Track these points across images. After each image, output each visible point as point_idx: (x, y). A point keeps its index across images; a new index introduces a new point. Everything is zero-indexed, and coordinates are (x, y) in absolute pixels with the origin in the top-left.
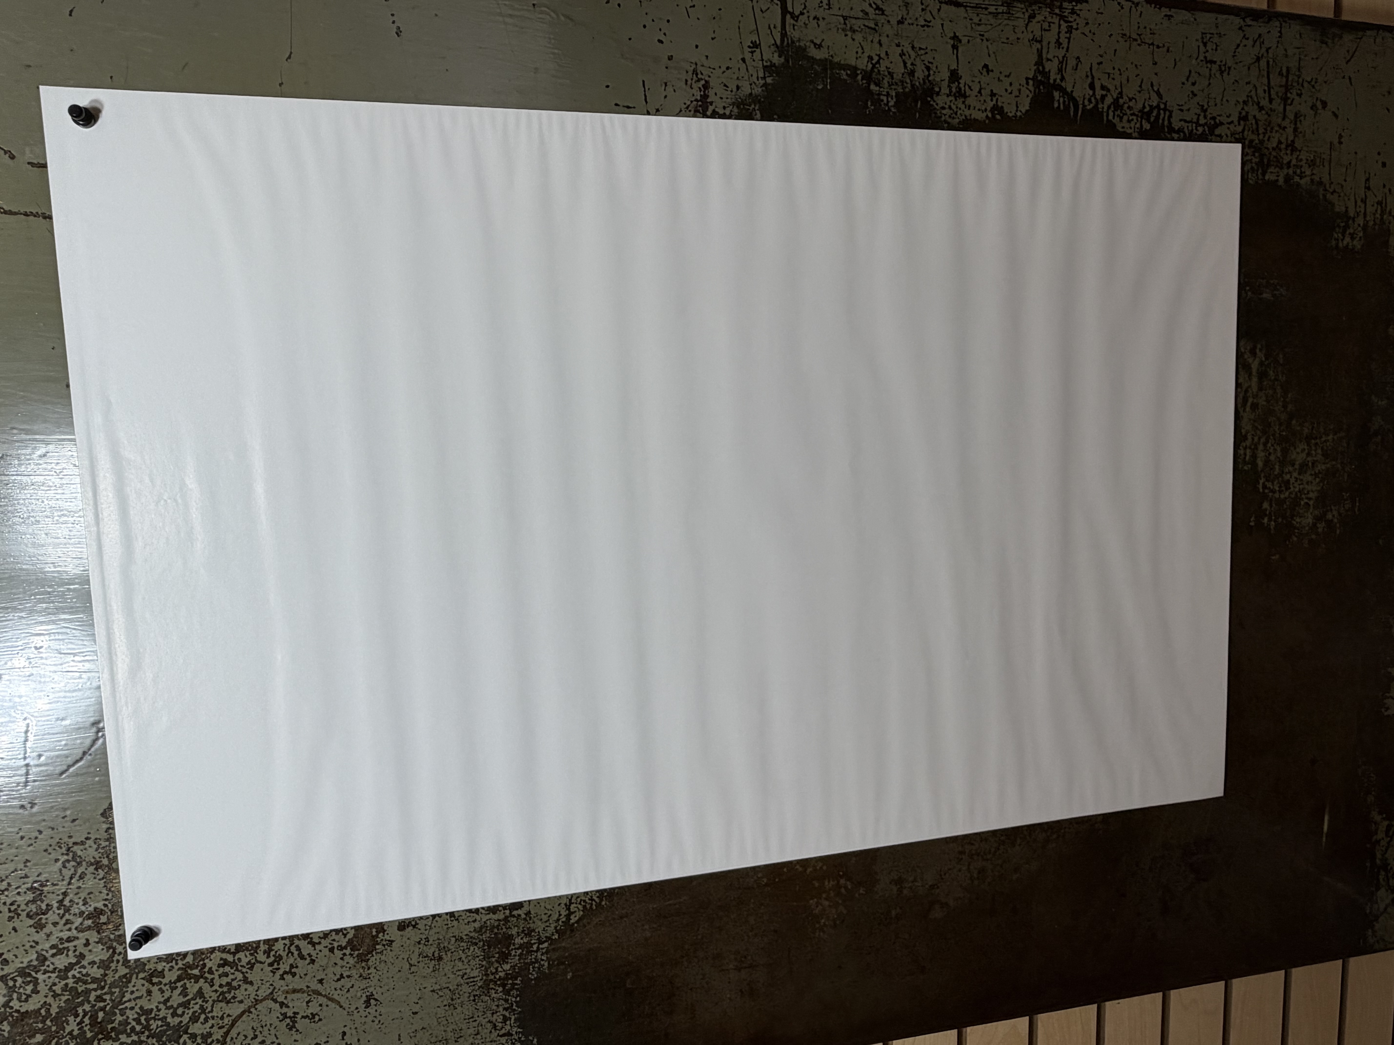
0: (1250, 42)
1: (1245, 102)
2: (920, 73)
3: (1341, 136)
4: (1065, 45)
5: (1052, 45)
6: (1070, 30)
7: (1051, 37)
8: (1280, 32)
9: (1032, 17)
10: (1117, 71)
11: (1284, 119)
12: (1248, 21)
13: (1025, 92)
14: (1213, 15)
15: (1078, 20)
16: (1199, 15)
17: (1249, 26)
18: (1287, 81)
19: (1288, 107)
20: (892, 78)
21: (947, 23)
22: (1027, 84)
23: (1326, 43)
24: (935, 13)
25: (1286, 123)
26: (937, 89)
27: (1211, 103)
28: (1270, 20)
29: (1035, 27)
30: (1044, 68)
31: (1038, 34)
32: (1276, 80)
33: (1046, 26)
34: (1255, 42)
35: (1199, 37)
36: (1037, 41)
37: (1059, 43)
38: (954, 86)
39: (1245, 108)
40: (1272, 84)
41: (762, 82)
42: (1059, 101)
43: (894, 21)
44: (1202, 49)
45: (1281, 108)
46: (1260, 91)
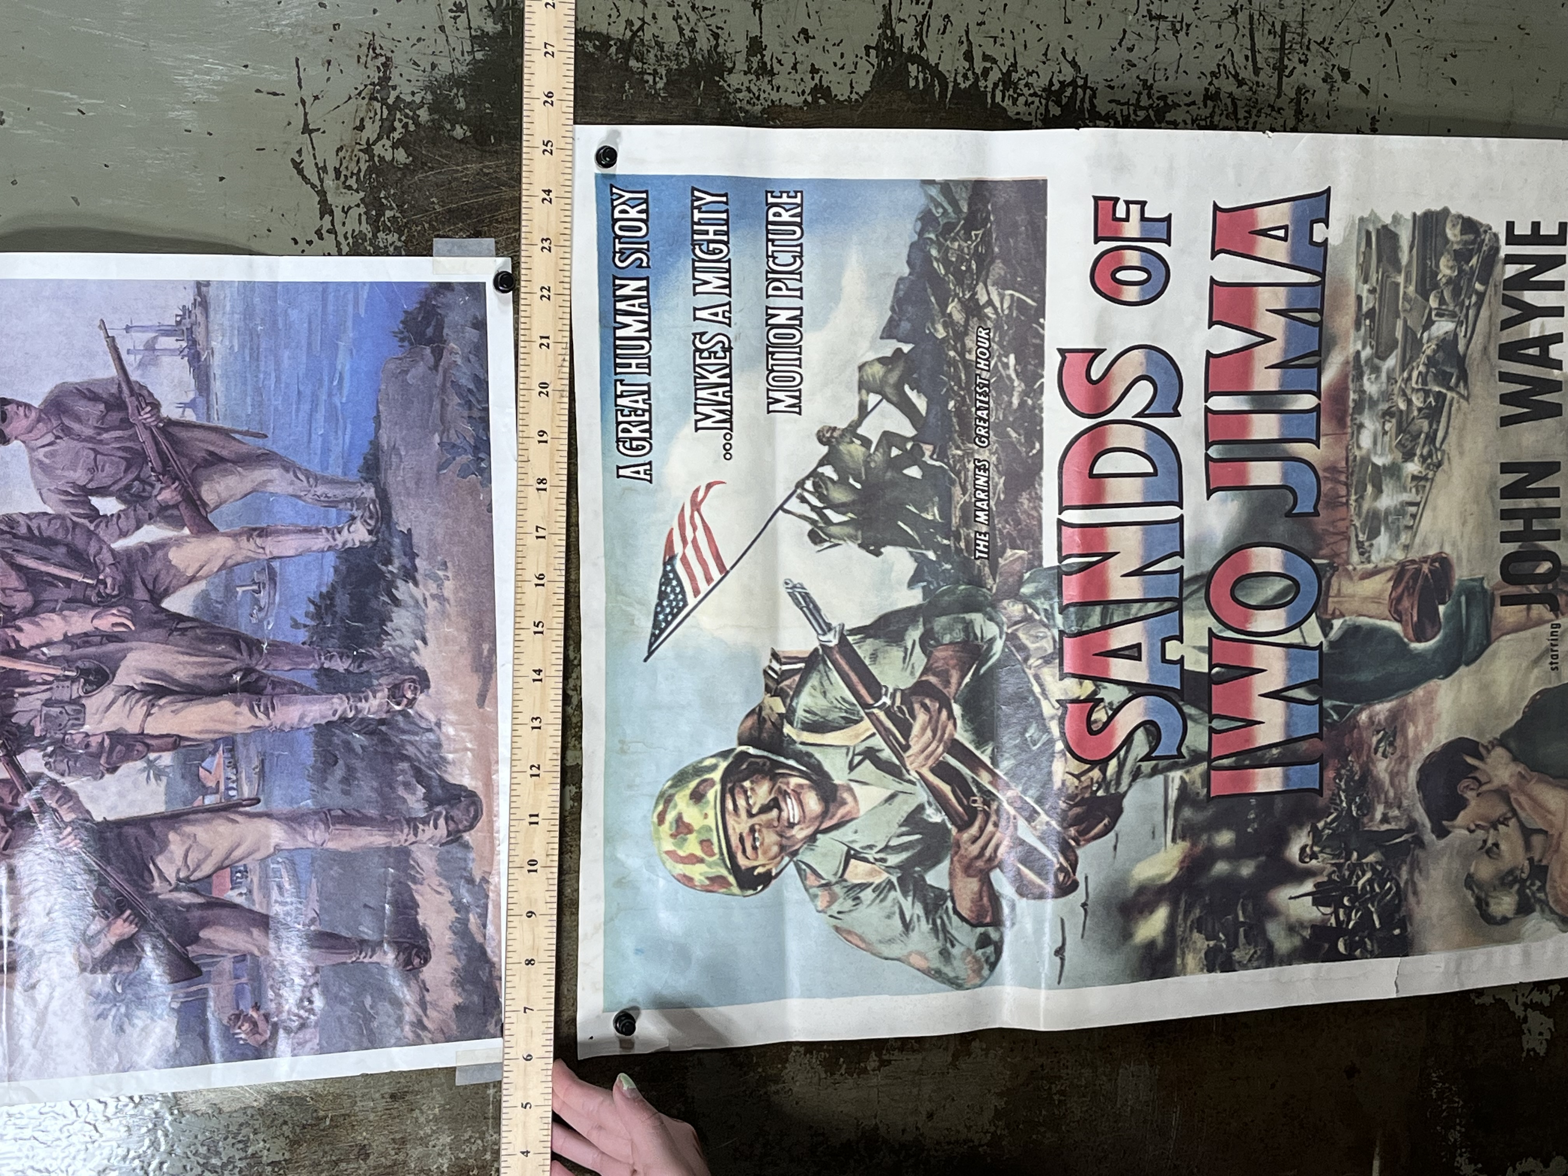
1: (1213, 74)
2: (704, 42)
13: (863, 65)
18: (1283, 43)
20: (662, 50)
22: (868, 55)
26: (730, 65)
30: (893, 31)
38: (755, 60)
39: (1215, 81)
41: (468, 58)
42: (917, 78)
46: (1239, 59)
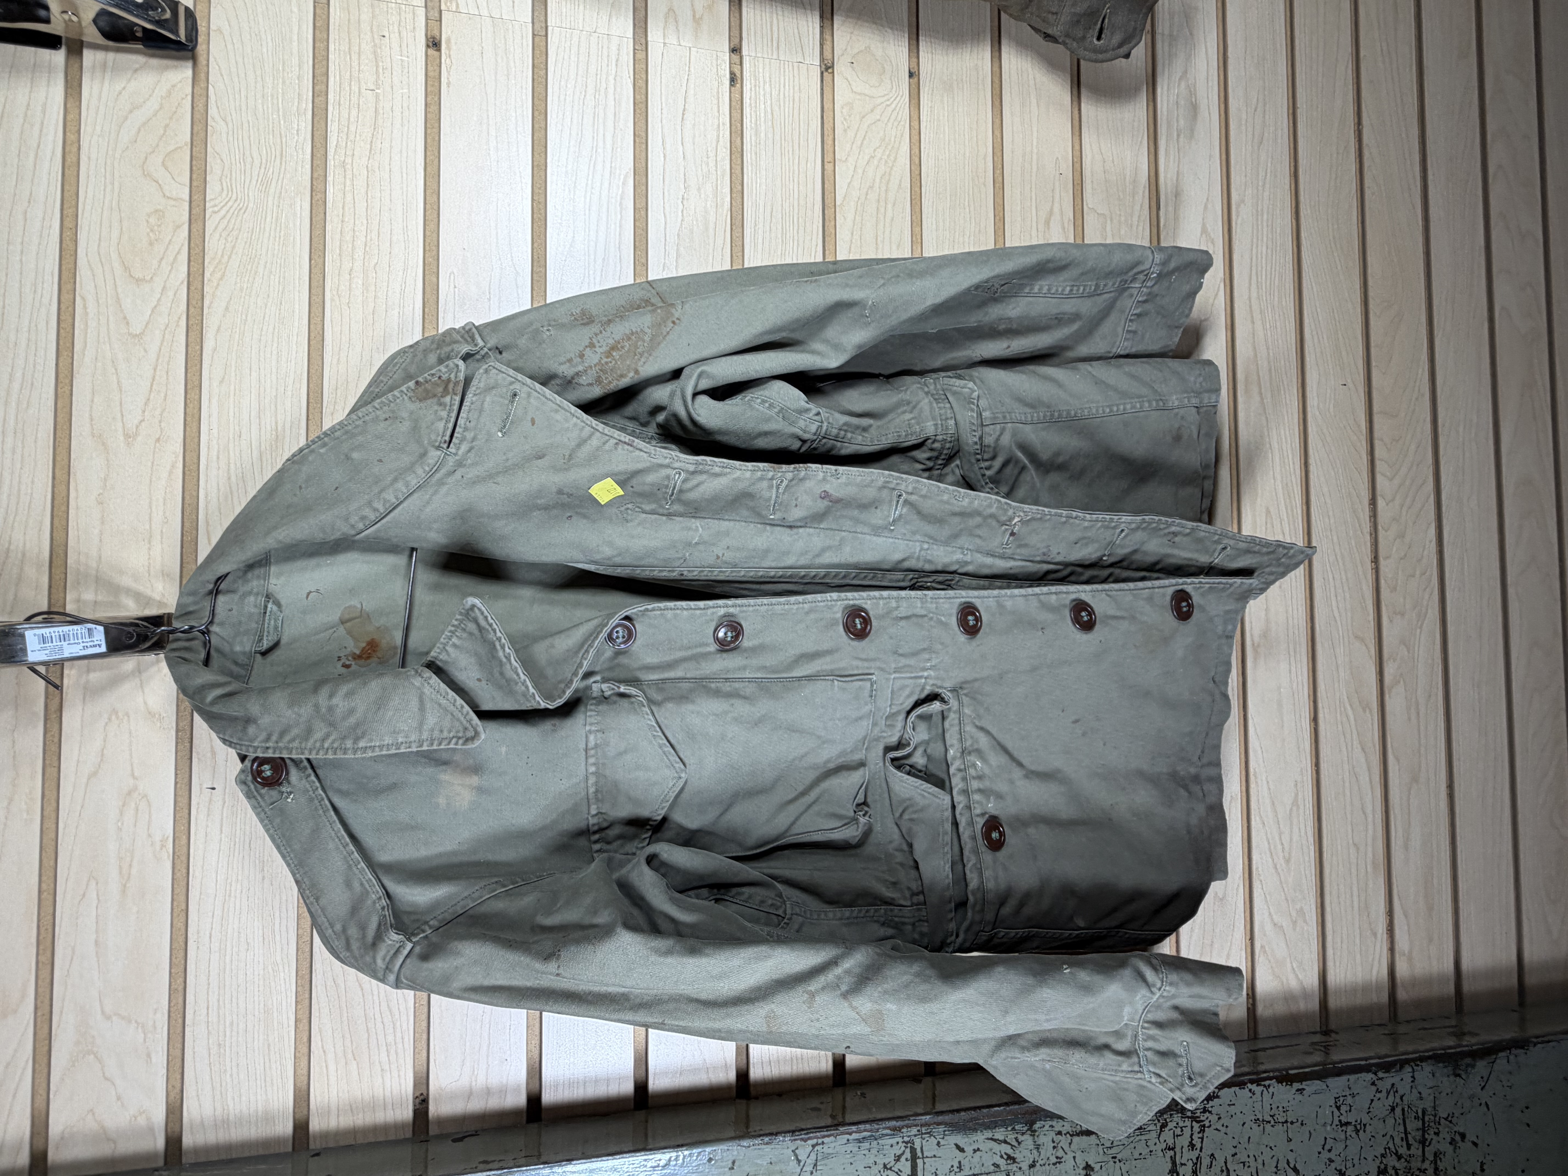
0: (1384, 1094)
3: (1482, 1164)
4: (1198, 1146)
5: (1185, 1150)
6: (1202, 1130)
7: (1184, 1141)
8: (1413, 1077)
9: (1164, 1126)
10: (1252, 1158)
11: (1423, 1161)
12: (1380, 1074)
14: (1344, 1078)
15: (1211, 1117)
16: (1331, 1081)
17: (1381, 1079)
19: (1427, 1149)
21: (1078, 1155)
23: (1459, 1075)
24: (1066, 1148)
25: (1426, 1165)
27: (1349, 1164)
28: (1402, 1067)
29: (1167, 1135)
31: (1170, 1142)
32: (1413, 1125)
33: (1178, 1131)
34: (1388, 1093)
35: (1332, 1102)
36: (1169, 1149)
37: (1192, 1146)
40: (1409, 1129)
43: (1025, 1166)
44: (1336, 1113)
45: (1420, 1152)
